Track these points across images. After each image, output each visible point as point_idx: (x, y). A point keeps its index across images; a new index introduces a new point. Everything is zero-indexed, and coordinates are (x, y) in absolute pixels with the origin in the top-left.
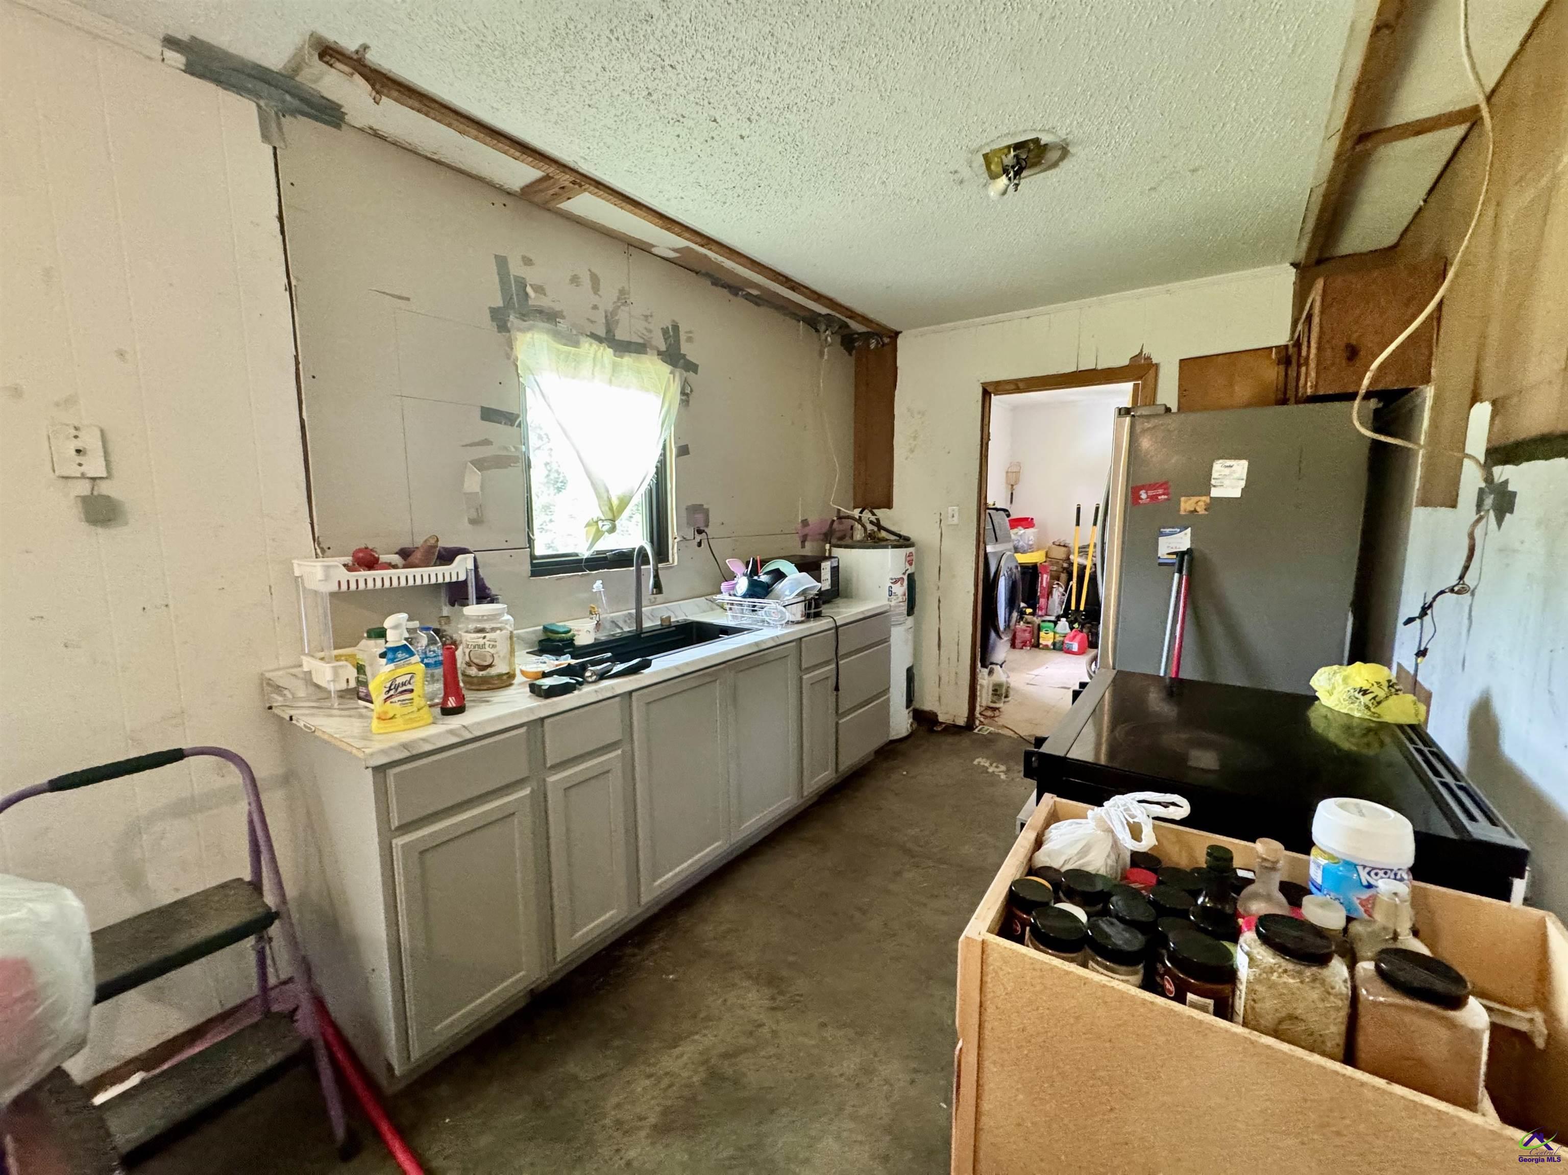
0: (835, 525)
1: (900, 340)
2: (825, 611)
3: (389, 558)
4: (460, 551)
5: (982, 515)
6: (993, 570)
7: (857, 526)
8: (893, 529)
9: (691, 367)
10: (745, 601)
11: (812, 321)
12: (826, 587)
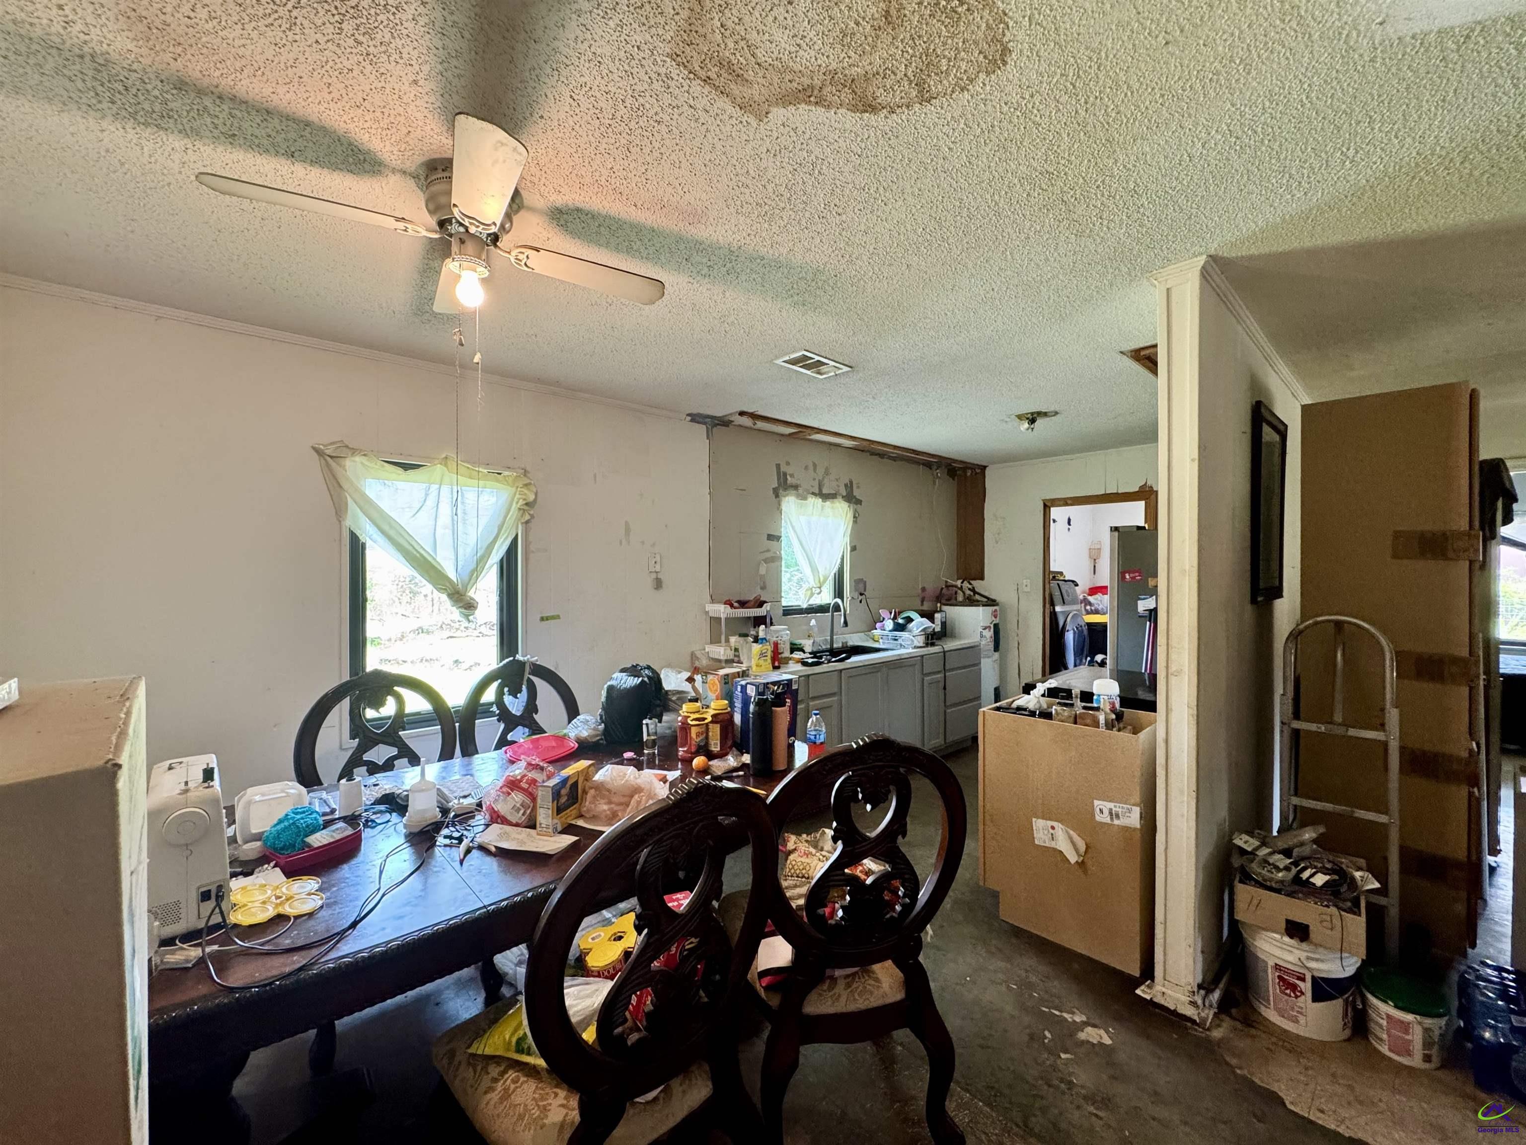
0: (944, 591)
1: (987, 472)
2: (937, 642)
3: (736, 604)
4: (765, 602)
5: (1047, 586)
6: (1061, 624)
7: (959, 591)
8: (986, 594)
9: (859, 502)
10: (890, 634)
11: (928, 465)
12: (938, 629)
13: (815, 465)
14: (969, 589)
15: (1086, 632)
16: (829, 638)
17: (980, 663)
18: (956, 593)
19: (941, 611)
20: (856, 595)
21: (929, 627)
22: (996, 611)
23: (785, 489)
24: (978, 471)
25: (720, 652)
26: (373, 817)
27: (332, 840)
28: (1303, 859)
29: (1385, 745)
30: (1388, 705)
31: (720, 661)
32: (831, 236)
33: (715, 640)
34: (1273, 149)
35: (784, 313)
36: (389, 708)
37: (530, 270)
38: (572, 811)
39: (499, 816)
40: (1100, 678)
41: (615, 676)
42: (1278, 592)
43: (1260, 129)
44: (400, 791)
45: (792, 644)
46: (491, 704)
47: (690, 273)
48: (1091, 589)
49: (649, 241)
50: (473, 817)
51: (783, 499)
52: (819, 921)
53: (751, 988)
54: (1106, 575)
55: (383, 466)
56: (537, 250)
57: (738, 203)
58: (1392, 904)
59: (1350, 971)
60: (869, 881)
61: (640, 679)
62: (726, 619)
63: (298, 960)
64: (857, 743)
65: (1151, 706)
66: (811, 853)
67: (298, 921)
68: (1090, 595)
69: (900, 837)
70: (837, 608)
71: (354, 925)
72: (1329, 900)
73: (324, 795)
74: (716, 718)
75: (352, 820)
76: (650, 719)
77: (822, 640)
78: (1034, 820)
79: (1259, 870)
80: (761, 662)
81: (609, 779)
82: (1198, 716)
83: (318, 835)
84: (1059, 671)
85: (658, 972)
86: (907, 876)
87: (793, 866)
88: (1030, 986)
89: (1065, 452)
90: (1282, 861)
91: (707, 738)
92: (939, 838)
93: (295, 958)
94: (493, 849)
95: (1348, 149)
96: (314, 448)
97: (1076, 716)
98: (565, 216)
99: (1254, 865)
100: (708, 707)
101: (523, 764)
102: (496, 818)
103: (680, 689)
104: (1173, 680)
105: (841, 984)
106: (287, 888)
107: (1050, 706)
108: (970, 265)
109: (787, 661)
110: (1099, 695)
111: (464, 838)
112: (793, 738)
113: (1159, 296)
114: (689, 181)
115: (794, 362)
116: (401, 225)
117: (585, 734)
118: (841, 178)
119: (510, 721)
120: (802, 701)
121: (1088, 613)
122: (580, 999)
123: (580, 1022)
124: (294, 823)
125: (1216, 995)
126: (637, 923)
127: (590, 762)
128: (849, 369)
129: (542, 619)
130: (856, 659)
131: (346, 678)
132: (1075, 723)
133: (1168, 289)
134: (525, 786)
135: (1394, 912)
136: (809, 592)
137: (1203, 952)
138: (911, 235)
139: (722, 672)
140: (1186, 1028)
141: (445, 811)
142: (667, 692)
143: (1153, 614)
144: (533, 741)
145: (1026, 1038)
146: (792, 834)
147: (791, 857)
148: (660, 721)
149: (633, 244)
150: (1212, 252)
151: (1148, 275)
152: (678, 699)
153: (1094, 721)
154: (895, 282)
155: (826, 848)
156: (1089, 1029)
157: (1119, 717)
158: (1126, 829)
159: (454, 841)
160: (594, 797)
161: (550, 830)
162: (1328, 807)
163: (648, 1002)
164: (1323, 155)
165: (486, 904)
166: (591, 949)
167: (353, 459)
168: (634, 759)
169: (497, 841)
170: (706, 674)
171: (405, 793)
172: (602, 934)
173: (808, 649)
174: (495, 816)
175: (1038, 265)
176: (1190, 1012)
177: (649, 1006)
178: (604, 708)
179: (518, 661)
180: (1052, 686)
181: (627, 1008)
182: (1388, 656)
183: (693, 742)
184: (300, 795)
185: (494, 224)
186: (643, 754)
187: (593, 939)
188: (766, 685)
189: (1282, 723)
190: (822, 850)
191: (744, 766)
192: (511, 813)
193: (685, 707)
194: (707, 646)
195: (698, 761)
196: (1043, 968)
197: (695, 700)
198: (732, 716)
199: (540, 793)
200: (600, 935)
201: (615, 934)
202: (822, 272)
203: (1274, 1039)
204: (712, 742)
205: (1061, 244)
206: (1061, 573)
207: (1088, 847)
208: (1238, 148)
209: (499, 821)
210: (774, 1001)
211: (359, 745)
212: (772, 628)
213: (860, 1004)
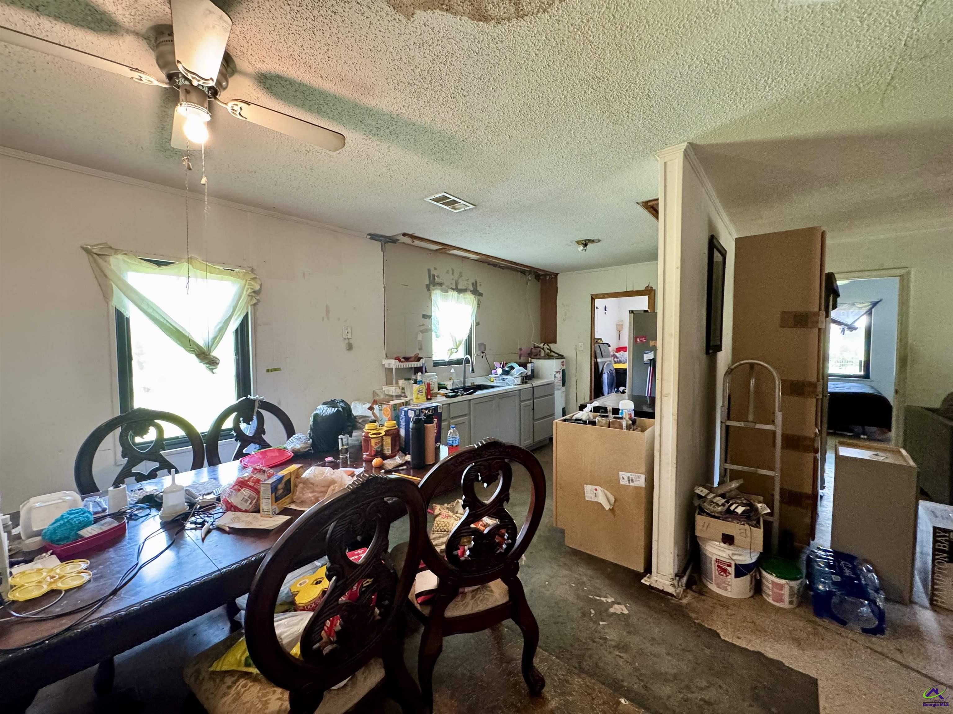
0: (533, 350)
1: (559, 277)
2: (529, 382)
3: (402, 360)
4: (421, 358)
5: (593, 346)
6: (600, 369)
7: (542, 350)
8: (557, 352)
9: (481, 295)
10: (500, 377)
11: (523, 272)
12: (529, 373)
13: (453, 270)
14: (548, 349)
15: (614, 374)
16: (463, 380)
17: (553, 394)
18: (540, 351)
19: (531, 362)
20: (479, 353)
21: (524, 372)
22: (563, 362)
23: (434, 286)
24: (553, 276)
25: (392, 390)
26: (136, 512)
27: (100, 531)
28: (732, 498)
29: (774, 433)
30: (777, 409)
31: (392, 396)
32: (460, 112)
33: (389, 383)
34: (727, 74)
35: (430, 165)
36: (151, 435)
37: (244, 119)
38: (287, 499)
39: (232, 506)
40: (622, 400)
41: (319, 407)
42: (719, 348)
43: (721, 60)
44: (158, 493)
45: (439, 384)
46: (230, 430)
47: (364, 132)
48: (617, 349)
49: (333, 105)
50: (214, 508)
51: (433, 291)
52: (454, 559)
53: (410, 604)
54: (626, 341)
55: (140, 263)
56: (248, 103)
57: (395, 81)
58: (775, 521)
59: (754, 560)
60: (485, 532)
61: (336, 409)
62: (396, 369)
63: (66, 622)
64: (477, 445)
65: (652, 416)
66: (450, 516)
67: (68, 594)
68: (617, 352)
69: (505, 502)
70: (467, 361)
71: (115, 592)
72: (745, 521)
73: (98, 499)
74: (387, 433)
75: (118, 515)
76: (344, 435)
77: (458, 382)
78: (585, 485)
79: (709, 507)
80: (419, 396)
81: (312, 476)
82: (678, 420)
83: (89, 529)
84: (599, 397)
85: (345, 604)
86: (510, 526)
87: (438, 525)
88: (583, 583)
89: (604, 266)
90: (721, 501)
91: (382, 445)
92: (530, 500)
93: (63, 621)
94: (227, 529)
95: (768, 79)
96: (82, 247)
97: (610, 422)
98: (269, 81)
99: (705, 504)
100: (383, 425)
101: (250, 469)
102: (230, 507)
103: (364, 415)
104: (664, 399)
105: (469, 597)
106: (61, 570)
107: (595, 417)
108: (549, 140)
109: (436, 395)
110: (622, 410)
111: (206, 523)
112: (439, 443)
113: (660, 167)
114: (360, 62)
115: (437, 200)
116: (136, 75)
117: (298, 446)
118: (465, 69)
119: (244, 440)
120: (445, 420)
121: (615, 362)
122: (289, 627)
123: (290, 643)
124: (68, 521)
125: (685, 579)
126: (328, 573)
127: (300, 465)
128: (473, 207)
129: (268, 371)
130: (479, 393)
131: (118, 413)
132: (609, 427)
133: (665, 163)
134: (251, 484)
135: (776, 524)
136: (450, 352)
137: (678, 556)
138: (512, 115)
139: (392, 403)
140: (669, 600)
141: (192, 505)
142: (355, 416)
143: (653, 362)
144: (262, 453)
145: (580, 615)
146: (439, 504)
147: (437, 519)
148: (351, 436)
149: (322, 107)
150: (691, 141)
151: (654, 153)
152: (363, 421)
153: (620, 425)
154: (502, 148)
155: (459, 512)
156: (616, 606)
157: (634, 422)
158: (636, 488)
159: (198, 526)
160: (302, 488)
161: (270, 513)
162: (746, 469)
163: (338, 624)
164: (755, 81)
165: (220, 568)
166: (298, 592)
167: (116, 256)
168: (332, 462)
169: (230, 523)
170: (381, 404)
171: (161, 494)
172: (307, 581)
173: (450, 387)
174: (229, 506)
175: (590, 142)
176: (671, 590)
177: (338, 627)
178: (311, 429)
179: (249, 399)
180: (596, 405)
181: (323, 628)
182: (777, 382)
183: (373, 449)
184: (75, 501)
185: (212, 79)
186: (339, 458)
187: (300, 584)
188: (421, 410)
189: (722, 422)
190: (457, 513)
191: (407, 463)
192: (241, 503)
193: (367, 426)
194: (383, 387)
195: (376, 461)
196: (590, 572)
197: (374, 421)
198: (398, 431)
199: (262, 489)
200: (305, 582)
201: (316, 579)
202: (454, 137)
203: (714, 601)
204: (385, 448)
205: (604, 129)
206: (601, 339)
207: (616, 500)
208: (708, 71)
209: (232, 509)
210: (426, 611)
211: (128, 462)
212: (426, 374)
213: (481, 607)
